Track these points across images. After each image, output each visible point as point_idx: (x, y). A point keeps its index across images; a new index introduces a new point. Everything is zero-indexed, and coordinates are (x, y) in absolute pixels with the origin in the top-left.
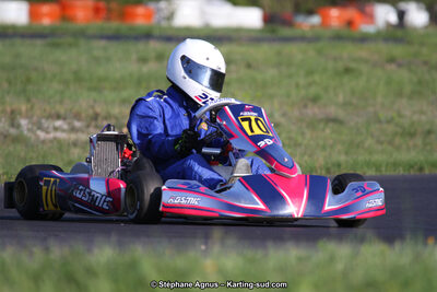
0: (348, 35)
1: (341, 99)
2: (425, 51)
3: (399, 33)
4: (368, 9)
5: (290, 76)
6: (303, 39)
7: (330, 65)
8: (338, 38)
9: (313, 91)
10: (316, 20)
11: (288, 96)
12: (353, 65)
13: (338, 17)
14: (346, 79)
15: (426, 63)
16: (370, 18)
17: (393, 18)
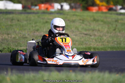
0: (47, 12)
1: (45, 30)
2: (68, 17)
3: (61, 11)
4: (52, 5)
5: (30, 24)
6: (34, 13)
7: (42, 20)
8: (44, 13)
9: (37, 28)
10: (37, 7)
11: (30, 29)
12: (48, 21)
13: (44, 7)
14: (46, 24)
15: (69, 20)
16: (53, 7)
17: (59, 7)
